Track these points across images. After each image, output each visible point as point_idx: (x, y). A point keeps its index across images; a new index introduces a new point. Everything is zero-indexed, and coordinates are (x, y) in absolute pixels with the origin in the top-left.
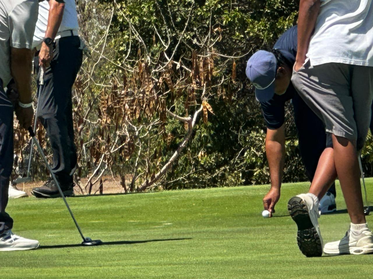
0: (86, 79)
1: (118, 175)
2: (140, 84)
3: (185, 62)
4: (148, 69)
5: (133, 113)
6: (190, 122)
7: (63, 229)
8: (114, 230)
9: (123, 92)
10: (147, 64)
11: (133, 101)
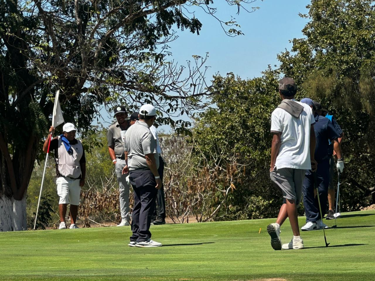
0: (182, 174)
1: (195, 215)
2: (204, 176)
3: (223, 167)
4: (208, 170)
5: (201, 188)
6: (225, 193)
7: (172, 238)
8: (193, 238)
9: (197, 180)
10: (207, 168)
11: (202, 183)
